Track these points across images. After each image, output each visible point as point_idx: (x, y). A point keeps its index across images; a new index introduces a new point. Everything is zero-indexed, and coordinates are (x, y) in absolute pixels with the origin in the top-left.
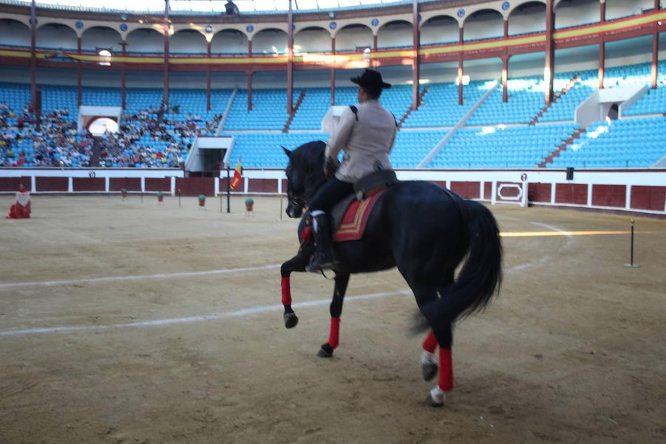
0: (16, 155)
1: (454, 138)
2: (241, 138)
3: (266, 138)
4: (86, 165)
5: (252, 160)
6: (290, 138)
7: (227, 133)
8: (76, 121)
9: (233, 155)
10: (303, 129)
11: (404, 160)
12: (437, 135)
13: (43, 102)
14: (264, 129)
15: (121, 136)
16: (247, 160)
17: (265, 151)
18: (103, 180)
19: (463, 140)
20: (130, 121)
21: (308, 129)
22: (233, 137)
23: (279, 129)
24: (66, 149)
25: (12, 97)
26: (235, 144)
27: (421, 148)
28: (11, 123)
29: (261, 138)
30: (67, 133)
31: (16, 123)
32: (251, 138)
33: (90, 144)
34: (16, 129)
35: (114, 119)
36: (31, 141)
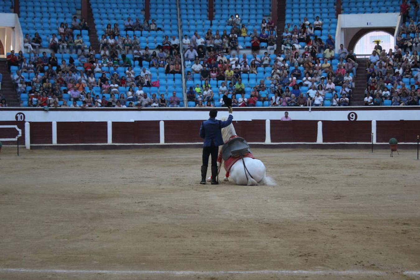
0: (248, 89)
4: (345, 103)
8: (332, 37)
13: (288, 11)
15: (398, 56)
18: (368, 123)
20: (414, 32)
24: (318, 78)
25: (246, 6)
28: (242, 43)
30: (320, 55)
31: (249, 44)
33: (352, 72)
34: (249, 52)
35: (390, 30)
36: (268, 68)
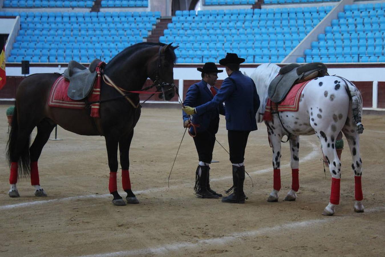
1: (339, 18)
2: (29, 19)
3: (66, 19)
5: (45, 51)
6: (102, 19)
7: (9, 11)
9: (16, 45)
10: (121, 7)
11: (266, 51)
12: (315, 15)
14: (64, 7)
16: (37, 52)
17: (64, 39)
19: (351, 20)
21: (129, 7)
22: (18, 17)
23: (86, 7)
26: (20, 27)
27: (291, 34)
29: (59, 19)
32: (45, 19)
